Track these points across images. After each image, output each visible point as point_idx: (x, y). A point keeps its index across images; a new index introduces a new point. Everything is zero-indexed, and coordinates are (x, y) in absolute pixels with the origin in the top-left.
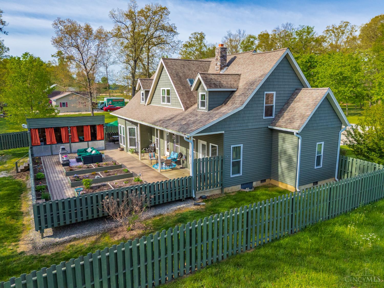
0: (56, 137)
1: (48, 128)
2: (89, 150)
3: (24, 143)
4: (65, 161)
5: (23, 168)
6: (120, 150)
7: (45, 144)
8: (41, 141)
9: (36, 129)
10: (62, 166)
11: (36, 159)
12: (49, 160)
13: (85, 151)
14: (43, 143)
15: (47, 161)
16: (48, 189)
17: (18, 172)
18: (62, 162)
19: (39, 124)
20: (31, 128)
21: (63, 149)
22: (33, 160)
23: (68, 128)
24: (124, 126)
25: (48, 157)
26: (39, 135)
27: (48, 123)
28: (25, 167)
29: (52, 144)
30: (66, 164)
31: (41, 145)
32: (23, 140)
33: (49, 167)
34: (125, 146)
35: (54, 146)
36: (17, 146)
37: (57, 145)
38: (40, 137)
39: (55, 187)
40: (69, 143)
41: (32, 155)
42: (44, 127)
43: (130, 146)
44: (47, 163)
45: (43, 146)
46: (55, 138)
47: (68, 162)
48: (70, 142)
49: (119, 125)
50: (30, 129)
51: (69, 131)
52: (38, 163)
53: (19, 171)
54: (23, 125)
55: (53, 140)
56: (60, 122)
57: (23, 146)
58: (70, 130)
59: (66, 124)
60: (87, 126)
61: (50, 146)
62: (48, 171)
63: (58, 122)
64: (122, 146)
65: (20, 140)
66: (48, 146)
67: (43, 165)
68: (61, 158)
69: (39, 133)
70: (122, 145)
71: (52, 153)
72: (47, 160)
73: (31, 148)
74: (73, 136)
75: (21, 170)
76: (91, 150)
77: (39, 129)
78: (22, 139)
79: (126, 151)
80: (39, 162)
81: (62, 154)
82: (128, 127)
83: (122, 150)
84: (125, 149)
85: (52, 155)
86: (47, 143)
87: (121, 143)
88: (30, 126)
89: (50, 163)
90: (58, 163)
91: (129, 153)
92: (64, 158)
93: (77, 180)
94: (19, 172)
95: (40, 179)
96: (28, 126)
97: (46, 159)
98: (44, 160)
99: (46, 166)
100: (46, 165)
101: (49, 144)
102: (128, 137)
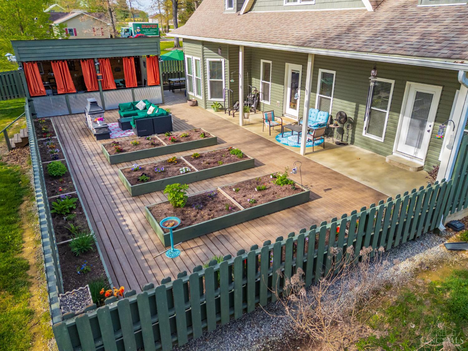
0: (73, 79)
1: (56, 61)
2: (141, 105)
3: (18, 91)
4: (100, 128)
5: (20, 140)
6: (192, 106)
7: (55, 93)
8: (46, 88)
9: (34, 62)
10: (95, 138)
11: (41, 124)
12: (67, 126)
13: (133, 106)
14: (50, 91)
15: (64, 128)
16: (81, 209)
17: (10, 149)
18: (95, 132)
19: (38, 51)
20: (24, 60)
21: (94, 104)
22: (37, 125)
23: (95, 63)
24: (199, 59)
25: (63, 117)
26: (42, 75)
27: (55, 51)
28: (22, 138)
29: (67, 93)
30: (103, 135)
31: (48, 95)
32: (15, 85)
33: (70, 142)
34: (200, 98)
35: (71, 97)
36: (8, 96)
37: (78, 95)
38: (43, 81)
39: (95, 196)
40: (99, 91)
41: (33, 115)
42: (49, 59)
43: (212, 97)
44: (65, 131)
45: (51, 98)
46: (71, 82)
47: (106, 130)
48: (101, 89)
49: (186, 56)
50: (22, 63)
51: (97, 68)
52: (46, 133)
53: (13, 145)
54: (8, 54)
55: (69, 84)
56: (77, 50)
57: (18, 96)
58: (99, 65)
59: (90, 53)
60: (129, 57)
61: (63, 97)
62: (69, 151)
63: (75, 50)
64: (194, 97)
65: (11, 86)
66: (60, 96)
67: (57, 137)
68: (92, 123)
69: (40, 72)
70: (193, 95)
71: (70, 110)
72: (62, 125)
73: (29, 101)
74: (104, 76)
75: (16, 144)
76: (144, 104)
77: (39, 63)
78: (13, 84)
79: (204, 107)
80: (48, 130)
81: (91, 114)
82: (208, 60)
83: (196, 104)
84: (201, 104)
85: (71, 114)
86: (59, 92)
87: (191, 90)
88: (22, 56)
89: (70, 131)
90: (86, 131)
91: (212, 111)
92: (98, 122)
93: (143, 181)
94: (13, 149)
95: (58, 177)
96: (16, 58)
97: (61, 122)
98: (58, 125)
99: (64, 138)
100: (63, 135)
101: (62, 92)
102: (208, 80)
